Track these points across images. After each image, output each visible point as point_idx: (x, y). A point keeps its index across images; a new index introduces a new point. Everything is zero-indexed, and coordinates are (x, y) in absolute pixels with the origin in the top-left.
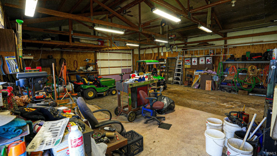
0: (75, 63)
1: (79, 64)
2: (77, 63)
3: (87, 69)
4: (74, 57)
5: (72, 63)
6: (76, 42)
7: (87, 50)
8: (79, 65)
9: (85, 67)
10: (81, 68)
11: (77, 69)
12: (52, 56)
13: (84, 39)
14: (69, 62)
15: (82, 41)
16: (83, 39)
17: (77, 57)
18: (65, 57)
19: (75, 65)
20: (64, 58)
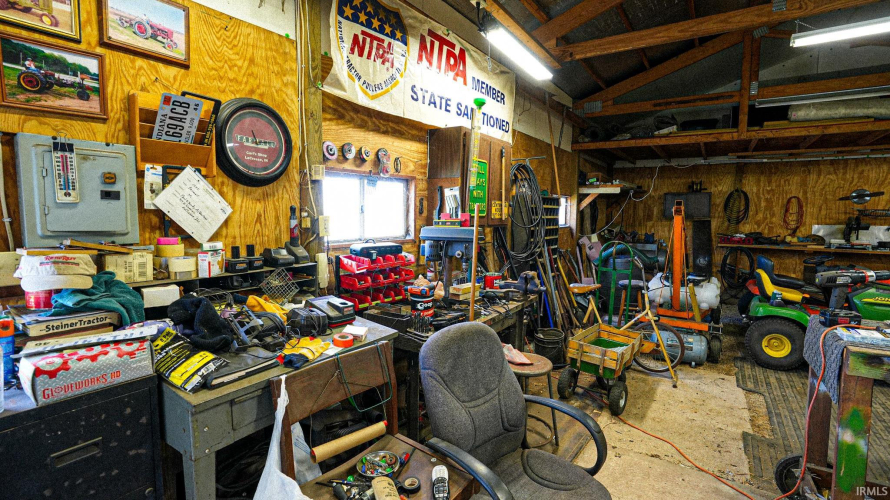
0: (794, 208)
1: (809, 210)
2: (800, 207)
3: (853, 237)
4: (793, 186)
5: (778, 210)
6: (770, 123)
7: (868, 149)
8: (807, 219)
9: (843, 226)
10: (819, 230)
11: (798, 234)
12: (701, 183)
13: (813, 104)
14: (763, 204)
15: (801, 114)
16: (808, 106)
17: (804, 184)
18: (750, 186)
19: (792, 219)
20: (746, 189)
